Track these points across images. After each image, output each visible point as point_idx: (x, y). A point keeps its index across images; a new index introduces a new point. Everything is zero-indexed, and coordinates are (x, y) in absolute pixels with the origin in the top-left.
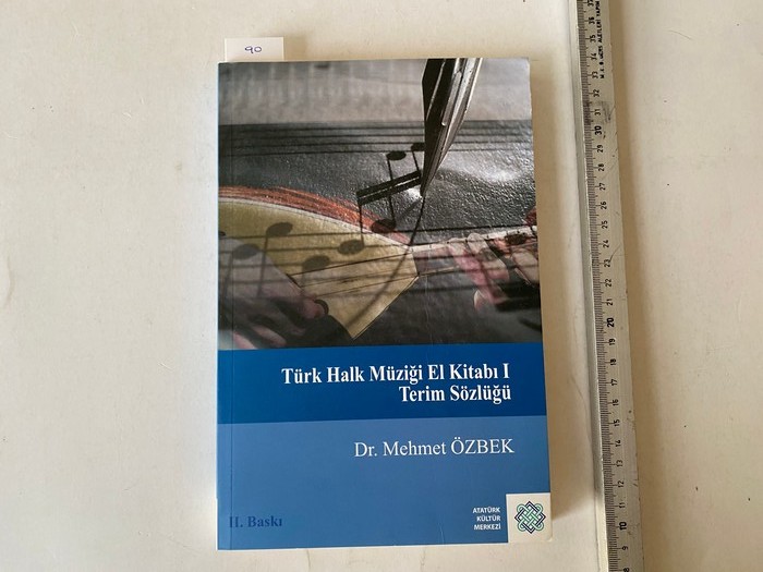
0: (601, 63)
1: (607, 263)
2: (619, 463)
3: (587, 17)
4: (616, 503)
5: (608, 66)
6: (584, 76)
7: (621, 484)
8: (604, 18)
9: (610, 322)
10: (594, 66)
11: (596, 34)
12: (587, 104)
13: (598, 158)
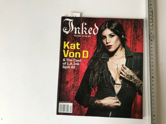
0: (153, 27)
1: (152, 66)
3: (150, 18)
6: (149, 30)
8: (154, 18)
9: (153, 77)
10: (151, 28)
11: (152, 21)
12: (149, 35)
13: (151, 46)
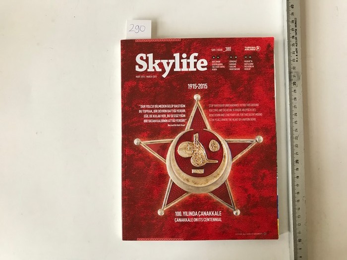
0: (297, 55)
1: (297, 138)
2: (299, 217)
3: (291, 36)
4: (297, 232)
6: (289, 61)
7: (299, 225)
8: (298, 36)
9: (297, 161)
10: (293, 57)
11: (295, 43)
12: (290, 73)
13: (294, 95)
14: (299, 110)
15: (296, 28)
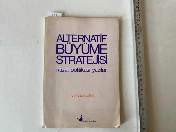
2: (143, 114)
4: (143, 123)
5: (141, 18)
7: (144, 119)
14: (141, 49)
15: (138, 2)
